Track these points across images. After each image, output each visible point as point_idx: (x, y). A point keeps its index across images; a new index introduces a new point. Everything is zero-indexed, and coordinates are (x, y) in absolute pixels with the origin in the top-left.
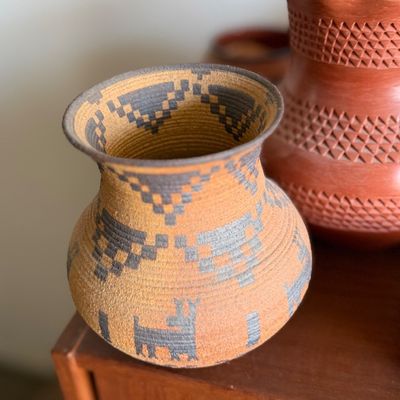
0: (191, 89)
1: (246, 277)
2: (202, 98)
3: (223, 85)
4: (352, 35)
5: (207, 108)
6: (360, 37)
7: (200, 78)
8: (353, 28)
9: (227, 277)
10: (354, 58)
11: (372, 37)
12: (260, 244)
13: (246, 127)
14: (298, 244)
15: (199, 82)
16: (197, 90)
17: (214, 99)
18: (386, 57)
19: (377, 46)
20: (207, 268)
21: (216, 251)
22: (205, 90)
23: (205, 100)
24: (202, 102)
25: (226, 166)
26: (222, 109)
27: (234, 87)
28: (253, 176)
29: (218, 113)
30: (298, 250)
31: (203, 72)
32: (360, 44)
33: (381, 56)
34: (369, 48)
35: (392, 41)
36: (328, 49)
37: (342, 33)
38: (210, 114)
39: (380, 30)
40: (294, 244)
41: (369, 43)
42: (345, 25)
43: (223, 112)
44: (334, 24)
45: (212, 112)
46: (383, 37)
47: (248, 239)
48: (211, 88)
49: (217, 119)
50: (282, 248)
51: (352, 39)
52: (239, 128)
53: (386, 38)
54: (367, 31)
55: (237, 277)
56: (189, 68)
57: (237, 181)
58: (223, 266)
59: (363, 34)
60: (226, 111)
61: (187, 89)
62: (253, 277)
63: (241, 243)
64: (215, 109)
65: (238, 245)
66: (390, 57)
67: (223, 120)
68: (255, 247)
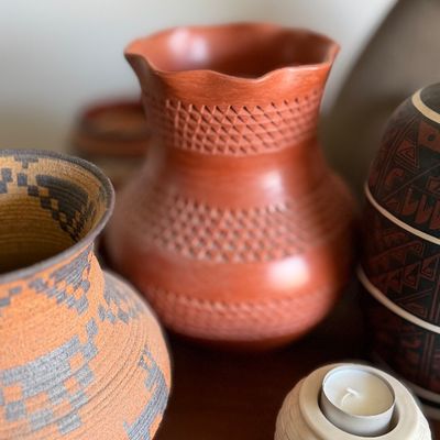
0: (15, 179)
1: (70, 421)
2: (29, 190)
3: (53, 175)
4: (203, 119)
5: (35, 202)
6: (212, 121)
7: (26, 167)
8: (203, 111)
9: (44, 424)
10: (209, 144)
11: (225, 121)
12: (91, 374)
13: (80, 225)
14: (146, 368)
15: (25, 171)
16: (22, 180)
17: (44, 191)
18: (242, 143)
19: (232, 131)
20: (17, 414)
21: (28, 391)
22: (32, 181)
23: (33, 192)
24: (30, 194)
25: (31, 286)
26: (54, 203)
27: (66, 178)
28: (80, 290)
29: (50, 208)
30: (146, 375)
31: (30, 160)
32: (213, 129)
33: (237, 142)
34: (223, 133)
35: (248, 126)
36: (181, 133)
37: (192, 117)
38: (40, 208)
39: (232, 114)
40: (141, 368)
41: (223, 128)
42: (194, 107)
43: (56, 207)
44: (183, 106)
45: (44, 207)
46: (236, 122)
47: (74, 370)
48: (40, 179)
49: (50, 215)
50: (121, 377)
51: (204, 124)
52: (75, 226)
53: (240, 122)
54: (219, 114)
55: (58, 422)
56: (11, 154)
57: (52, 300)
58: (38, 410)
59: (216, 119)
60: (59, 205)
61: (10, 180)
62: (79, 419)
63: (63, 377)
64: (45, 203)
65: (59, 380)
66: (247, 143)
67: (56, 216)
68: (83, 381)
